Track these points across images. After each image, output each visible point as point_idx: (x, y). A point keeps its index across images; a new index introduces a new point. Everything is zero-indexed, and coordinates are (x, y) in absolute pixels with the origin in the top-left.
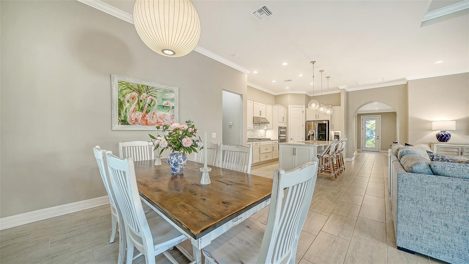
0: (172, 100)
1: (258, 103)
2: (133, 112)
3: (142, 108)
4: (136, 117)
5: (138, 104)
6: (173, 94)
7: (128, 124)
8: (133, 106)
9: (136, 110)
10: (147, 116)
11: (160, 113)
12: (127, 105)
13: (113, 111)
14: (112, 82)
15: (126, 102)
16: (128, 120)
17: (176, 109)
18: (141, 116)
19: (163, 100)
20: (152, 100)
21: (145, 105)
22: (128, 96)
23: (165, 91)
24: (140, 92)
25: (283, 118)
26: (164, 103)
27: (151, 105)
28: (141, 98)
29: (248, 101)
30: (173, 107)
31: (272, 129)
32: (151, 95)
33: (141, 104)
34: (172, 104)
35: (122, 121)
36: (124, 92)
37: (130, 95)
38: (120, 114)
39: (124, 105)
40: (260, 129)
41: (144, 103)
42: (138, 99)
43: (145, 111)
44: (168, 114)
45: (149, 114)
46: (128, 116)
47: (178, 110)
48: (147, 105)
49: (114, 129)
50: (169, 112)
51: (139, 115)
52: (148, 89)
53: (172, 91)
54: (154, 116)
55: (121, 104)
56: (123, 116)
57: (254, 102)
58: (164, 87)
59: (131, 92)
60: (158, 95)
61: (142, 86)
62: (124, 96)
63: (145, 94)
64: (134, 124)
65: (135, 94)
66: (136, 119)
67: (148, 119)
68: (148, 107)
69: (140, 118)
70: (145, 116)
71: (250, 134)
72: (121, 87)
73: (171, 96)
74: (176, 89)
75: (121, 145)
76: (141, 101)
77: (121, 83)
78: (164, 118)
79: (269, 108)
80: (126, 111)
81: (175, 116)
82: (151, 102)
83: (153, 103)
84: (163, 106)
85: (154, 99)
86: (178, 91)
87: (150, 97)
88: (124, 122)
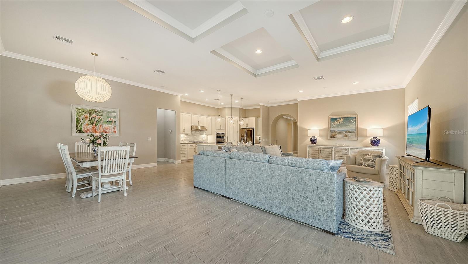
0: (115, 117)
1: (197, 116)
2: (86, 125)
3: (92, 123)
4: (88, 128)
5: (90, 120)
6: (115, 114)
7: (82, 132)
8: (86, 122)
9: (88, 124)
10: (96, 127)
11: (105, 125)
12: (82, 121)
13: (72, 125)
14: (72, 109)
15: (81, 120)
16: (83, 130)
17: (118, 123)
18: (92, 127)
19: (108, 117)
20: (99, 118)
21: (94, 121)
22: (83, 116)
23: (109, 112)
24: (90, 113)
25: (221, 126)
26: (108, 119)
27: (99, 121)
28: (92, 117)
29: (181, 113)
30: (115, 122)
31: (212, 135)
32: (99, 115)
33: (92, 121)
34: (114, 120)
35: (79, 130)
36: (80, 114)
37: (84, 115)
38: (77, 127)
39: (80, 122)
40: (201, 134)
41: (94, 120)
42: (89, 118)
43: (94, 124)
44: (112, 126)
45: (98, 126)
46: (83, 128)
47: (119, 123)
48: (96, 121)
49: (73, 135)
50: (112, 125)
51: (90, 127)
52: (96, 112)
53: (114, 112)
54: (101, 127)
55: (78, 121)
56: (79, 128)
57: (192, 115)
58: (107, 110)
59: (84, 114)
60: (104, 115)
61: (92, 110)
62: (80, 116)
63: (94, 115)
64: (87, 132)
65: (87, 115)
66: (88, 129)
67: (97, 129)
68: (96, 122)
69: (91, 129)
70: (94, 127)
71: (191, 138)
72: (78, 112)
73: (114, 114)
74: (117, 111)
75: (76, 144)
76: (92, 119)
77: (77, 109)
78: (108, 128)
79: (209, 119)
80: (81, 125)
81: (117, 127)
82: (99, 119)
83: (100, 120)
84: (108, 121)
85: (101, 117)
86: (119, 111)
87: (98, 116)
88: (80, 131)
